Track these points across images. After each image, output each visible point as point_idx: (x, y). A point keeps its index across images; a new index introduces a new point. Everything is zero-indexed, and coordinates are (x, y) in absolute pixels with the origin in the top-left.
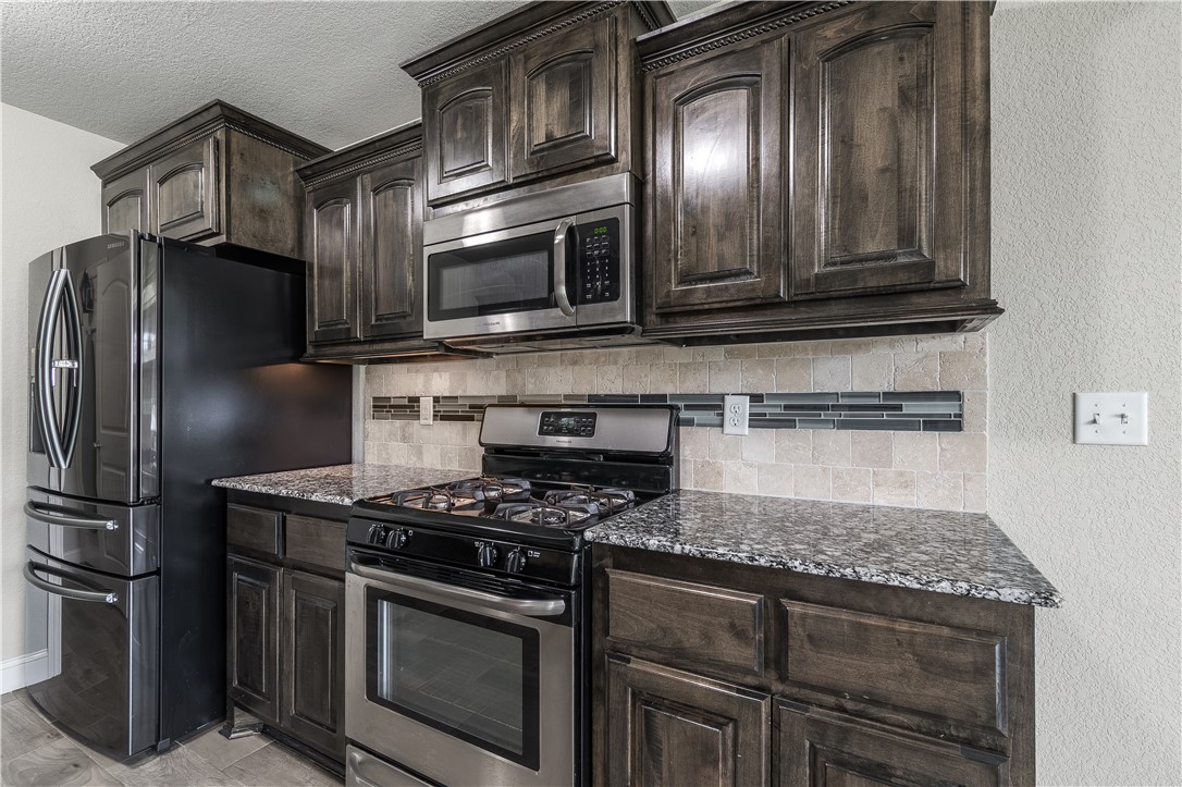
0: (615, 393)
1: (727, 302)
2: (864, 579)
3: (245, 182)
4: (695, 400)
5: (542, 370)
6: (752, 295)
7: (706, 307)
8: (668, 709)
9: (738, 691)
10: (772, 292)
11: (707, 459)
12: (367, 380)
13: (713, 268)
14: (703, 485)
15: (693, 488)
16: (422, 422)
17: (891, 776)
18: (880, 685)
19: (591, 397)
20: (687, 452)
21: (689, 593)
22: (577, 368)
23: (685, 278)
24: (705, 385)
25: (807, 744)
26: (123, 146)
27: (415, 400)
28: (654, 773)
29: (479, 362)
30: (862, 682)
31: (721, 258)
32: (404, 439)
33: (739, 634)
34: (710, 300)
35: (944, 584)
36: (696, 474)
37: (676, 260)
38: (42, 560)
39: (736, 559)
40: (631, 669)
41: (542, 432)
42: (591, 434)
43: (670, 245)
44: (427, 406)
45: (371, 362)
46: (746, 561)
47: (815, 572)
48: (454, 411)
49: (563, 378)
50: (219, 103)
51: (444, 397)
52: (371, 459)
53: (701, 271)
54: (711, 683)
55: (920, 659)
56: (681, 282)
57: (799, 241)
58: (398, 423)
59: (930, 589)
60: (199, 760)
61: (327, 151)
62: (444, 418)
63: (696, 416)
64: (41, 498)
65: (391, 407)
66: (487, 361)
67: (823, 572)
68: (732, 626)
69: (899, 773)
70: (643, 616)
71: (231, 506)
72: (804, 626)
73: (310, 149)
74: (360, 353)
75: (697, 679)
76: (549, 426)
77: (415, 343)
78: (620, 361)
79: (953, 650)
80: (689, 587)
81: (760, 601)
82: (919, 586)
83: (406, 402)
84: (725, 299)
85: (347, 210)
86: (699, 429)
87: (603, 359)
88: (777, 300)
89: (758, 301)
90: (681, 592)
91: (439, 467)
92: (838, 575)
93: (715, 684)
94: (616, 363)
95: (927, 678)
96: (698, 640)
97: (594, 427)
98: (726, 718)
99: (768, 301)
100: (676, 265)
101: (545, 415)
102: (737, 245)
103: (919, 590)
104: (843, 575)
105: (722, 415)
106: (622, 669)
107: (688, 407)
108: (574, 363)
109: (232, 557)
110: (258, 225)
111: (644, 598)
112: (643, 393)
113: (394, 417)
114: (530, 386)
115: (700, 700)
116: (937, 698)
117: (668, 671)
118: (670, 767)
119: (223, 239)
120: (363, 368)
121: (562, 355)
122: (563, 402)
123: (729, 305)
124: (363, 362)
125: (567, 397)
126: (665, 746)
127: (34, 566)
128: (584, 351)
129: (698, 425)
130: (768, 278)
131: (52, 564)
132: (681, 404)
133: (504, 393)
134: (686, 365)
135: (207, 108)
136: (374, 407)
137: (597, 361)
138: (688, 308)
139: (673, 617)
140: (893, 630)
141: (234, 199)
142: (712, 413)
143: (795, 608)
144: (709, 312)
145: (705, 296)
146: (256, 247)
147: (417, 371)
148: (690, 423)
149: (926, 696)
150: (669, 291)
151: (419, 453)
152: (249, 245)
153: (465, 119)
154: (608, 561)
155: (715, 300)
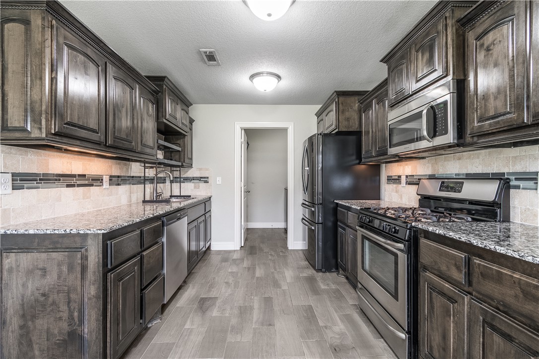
0: (478, 172)
1: (499, 128)
2: (498, 251)
3: (343, 112)
4: (522, 175)
5: (446, 163)
6: (511, 123)
7: (490, 132)
8: (437, 292)
9: (459, 291)
10: (520, 121)
11: (528, 207)
12: (385, 169)
13: (492, 113)
14: (526, 221)
15: (520, 222)
16: (402, 185)
17: (513, 341)
18: (507, 299)
19: (467, 174)
20: (516, 203)
21: (443, 250)
22: (460, 161)
23: (481, 120)
24: (527, 167)
25: (481, 318)
26: (321, 106)
27: (400, 177)
28: (432, 314)
29: (422, 161)
30: (500, 296)
31: (496, 108)
32: (397, 192)
33: (458, 268)
34: (491, 129)
35: (529, 258)
36: (521, 215)
37: (477, 112)
38: (305, 218)
39: (455, 238)
40: (426, 275)
41: (440, 190)
42: (460, 191)
43: (474, 105)
44: (403, 179)
45: (387, 163)
46: (458, 239)
47: (480, 246)
48: (413, 181)
49: (453, 166)
50: (336, 92)
51: (409, 176)
52: (387, 199)
53: (487, 115)
54: (450, 286)
55: (523, 291)
56: (478, 122)
57: (534, 93)
58: (395, 185)
59: (524, 259)
60: (330, 277)
61: (368, 91)
62: (409, 184)
63: (522, 184)
64: (305, 202)
65: (393, 179)
66: (424, 160)
67: (483, 246)
68: (456, 264)
69: (517, 341)
70: (429, 255)
71: (338, 208)
72: (479, 268)
73: (363, 93)
74: (382, 159)
75: (445, 283)
76: (444, 187)
77: (385, 157)
78: (481, 157)
79: (537, 290)
80: (443, 247)
81: (465, 256)
82: (518, 257)
83: (397, 177)
84: (497, 127)
85: (371, 112)
86: (523, 190)
87: (472, 156)
88: (524, 125)
89: (515, 126)
90: (440, 249)
91: (408, 203)
92: (488, 248)
93: (451, 286)
94: (478, 158)
95: (526, 300)
96: (445, 268)
97: (462, 188)
98: (455, 301)
99: (520, 126)
100: (477, 114)
101: (443, 183)
102: (503, 101)
103: (519, 259)
104: (490, 248)
105: (537, 183)
106: (424, 274)
107: (516, 179)
108: (459, 159)
109: (339, 223)
110: (346, 123)
111: (430, 249)
112: (492, 172)
113: (394, 183)
114: (441, 170)
115: (446, 292)
116: (530, 310)
117: (437, 278)
118: (437, 314)
119: (337, 130)
120: (384, 165)
121: (454, 156)
122: (455, 177)
123: (501, 129)
124: (384, 163)
125: (456, 175)
126: (435, 306)
127: (303, 219)
128: (464, 153)
129: (523, 189)
130: (519, 115)
131: (306, 219)
132: (513, 178)
133: (431, 173)
134: (515, 157)
135: (333, 94)
136: (388, 179)
137: (469, 157)
138: (482, 133)
139: (438, 258)
140: (512, 276)
141: (340, 117)
142: (531, 182)
143: (477, 261)
144: (493, 134)
145: (488, 127)
146: (346, 130)
147: (400, 165)
148: (518, 187)
149: (525, 308)
150: (473, 127)
151: (401, 198)
152: (344, 130)
153: (398, 74)
154: (423, 235)
155: (493, 128)
